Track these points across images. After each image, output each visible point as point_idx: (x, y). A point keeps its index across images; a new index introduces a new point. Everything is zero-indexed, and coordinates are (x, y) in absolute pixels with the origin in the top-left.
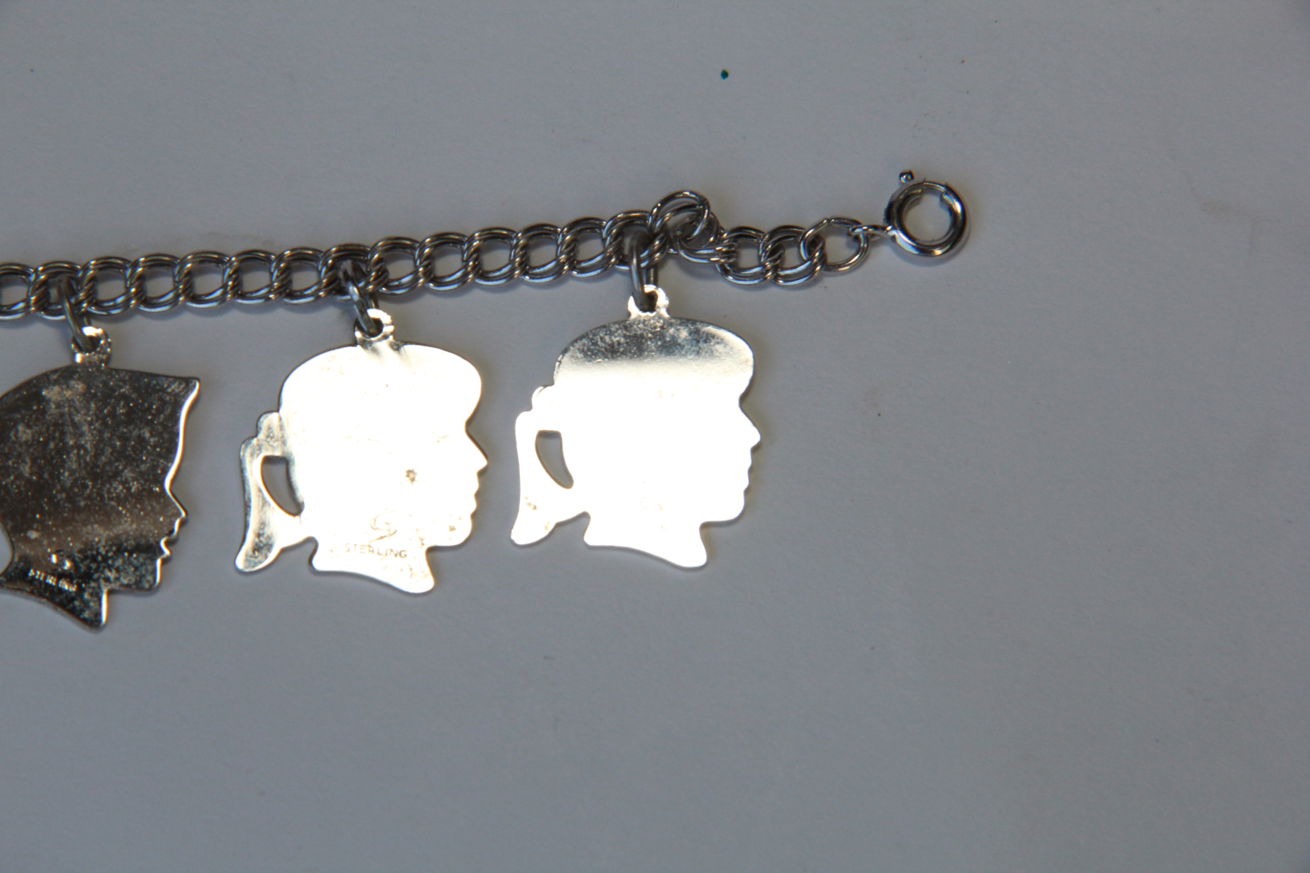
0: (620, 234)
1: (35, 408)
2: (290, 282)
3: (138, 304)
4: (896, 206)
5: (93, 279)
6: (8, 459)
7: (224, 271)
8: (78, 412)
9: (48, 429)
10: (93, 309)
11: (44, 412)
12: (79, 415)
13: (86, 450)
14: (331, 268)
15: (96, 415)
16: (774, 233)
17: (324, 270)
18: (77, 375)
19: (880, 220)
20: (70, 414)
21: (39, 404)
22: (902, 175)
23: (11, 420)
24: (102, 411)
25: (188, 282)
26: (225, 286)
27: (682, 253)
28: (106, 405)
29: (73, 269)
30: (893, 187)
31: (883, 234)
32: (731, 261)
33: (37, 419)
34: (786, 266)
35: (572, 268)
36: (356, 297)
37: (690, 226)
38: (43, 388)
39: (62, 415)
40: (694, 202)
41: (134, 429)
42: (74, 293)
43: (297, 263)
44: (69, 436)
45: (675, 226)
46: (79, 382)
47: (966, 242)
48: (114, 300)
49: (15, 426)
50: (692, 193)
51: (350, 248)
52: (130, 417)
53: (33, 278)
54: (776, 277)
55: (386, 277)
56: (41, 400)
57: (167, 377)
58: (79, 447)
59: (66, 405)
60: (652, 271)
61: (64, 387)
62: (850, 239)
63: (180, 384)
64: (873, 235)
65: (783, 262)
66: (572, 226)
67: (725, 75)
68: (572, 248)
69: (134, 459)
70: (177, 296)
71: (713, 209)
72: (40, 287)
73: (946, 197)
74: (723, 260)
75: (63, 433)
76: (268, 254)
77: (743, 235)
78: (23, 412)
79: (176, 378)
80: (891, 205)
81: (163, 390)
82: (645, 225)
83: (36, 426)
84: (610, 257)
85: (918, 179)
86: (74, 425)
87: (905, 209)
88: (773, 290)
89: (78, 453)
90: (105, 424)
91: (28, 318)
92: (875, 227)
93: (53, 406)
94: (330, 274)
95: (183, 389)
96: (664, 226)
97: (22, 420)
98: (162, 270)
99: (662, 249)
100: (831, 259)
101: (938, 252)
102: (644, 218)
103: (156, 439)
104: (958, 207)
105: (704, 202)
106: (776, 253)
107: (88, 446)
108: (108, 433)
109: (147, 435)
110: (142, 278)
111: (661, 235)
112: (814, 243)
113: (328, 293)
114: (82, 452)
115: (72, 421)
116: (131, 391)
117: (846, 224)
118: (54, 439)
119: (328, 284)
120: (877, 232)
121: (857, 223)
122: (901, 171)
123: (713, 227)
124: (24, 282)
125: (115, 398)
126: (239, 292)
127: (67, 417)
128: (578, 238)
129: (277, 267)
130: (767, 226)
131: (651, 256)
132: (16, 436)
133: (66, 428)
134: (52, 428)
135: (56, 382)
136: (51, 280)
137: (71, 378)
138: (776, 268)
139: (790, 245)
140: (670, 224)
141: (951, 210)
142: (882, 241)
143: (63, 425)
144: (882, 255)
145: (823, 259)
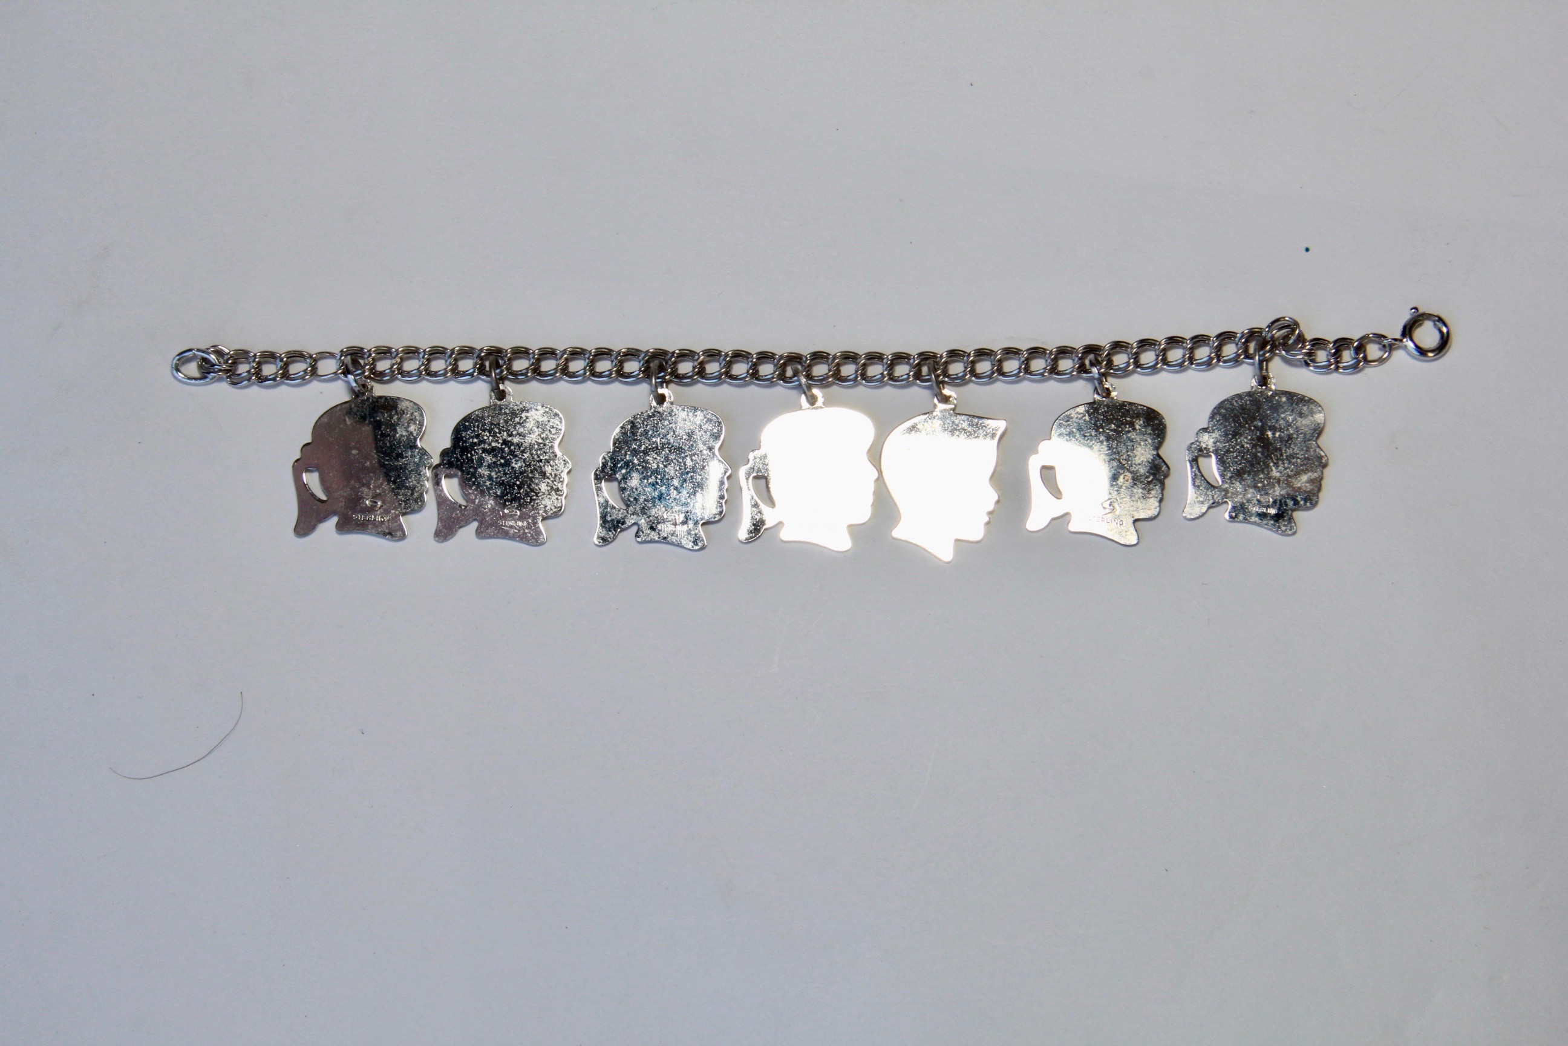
0: (1247, 341)
2: (1057, 366)
3: (971, 377)
4: (1408, 327)
5: (946, 363)
7: (1019, 359)
10: (946, 380)
14: (1080, 359)
16: (1335, 342)
17: (1077, 359)
18: (938, 417)
19: (1398, 336)
22: (1412, 309)
25: (999, 365)
26: (1020, 368)
27: (1283, 352)
29: (935, 357)
30: (1406, 316)
31: (1400, 344)
32: (1311, 358)
34: (1343, 361)
35: (1219, 361)
36: (1097, 376)
37: (1286, 337)
40: (1291, 323)
42: (936, 370)
43: (1061, 355)
45: (1279, 337)
46: (939, 421)
47: (1449, 349)
50: (1290, 318)
51: (1091, 347)
53: (912, 361)
54: (1337, 368)
55: (1112, 364)
56: (917, 430)
57: (988, 419)
59: (931, 434)
60: (1265, 363)
61: (930, 423)
62: (1381, 346)
64: (1394, 344)
65: (1341, 359)
66: (1218, 336)
67: (1307, 250)
68: (1219, 349)
70: (993, 373)
71: (1301, 328)
72: (916, 366)
73: (1437, 323)
74: (1306, 357)
76: (1045, 350)
77: (1318, 343)
80: (1405, 327)
81: (986, 426)
82: (1261, 336)
84: (1240, 355)
85: (1421, 311)
87: (1414, 329)
88: (1335, 375)
91: (908, 384)
92: (1396, 340)
93: (924, 434)
94: (1080, 361)
96: (1273, 337)
98: (985, 357)
99: (1271, 351)
100: (1370, 358)
101: (1431, 354)
102: (1261, 333)
104: (1445, 330)
105: (1296, 324)
106: (1337, 355)
110: (973, 362)
111: (1271, 343)
112: (1360, 348)
113: (1079, 372)
116: (968, 427)
117: (1380, 337)
119: (1079, 367)
120: (1396, 343)
121: (1385, 337)
122: (1412, 307)
123: (1301, 339)
124: (908, 363)
125: (960, 430)
126: (1028, 371)
128: (1222, 343)
129: (1050, 357)
130: (1332, 338)
131: (1264, 354)
135: (926, 421)
136: (922, 363)
137: (934, 419)
138: (1337, 362)
139: (1345, 349)
140: (1276, 336)
141: (1441, 332)
142: (1399, 348)
144: (1399, 355)
145: (1365, 358)
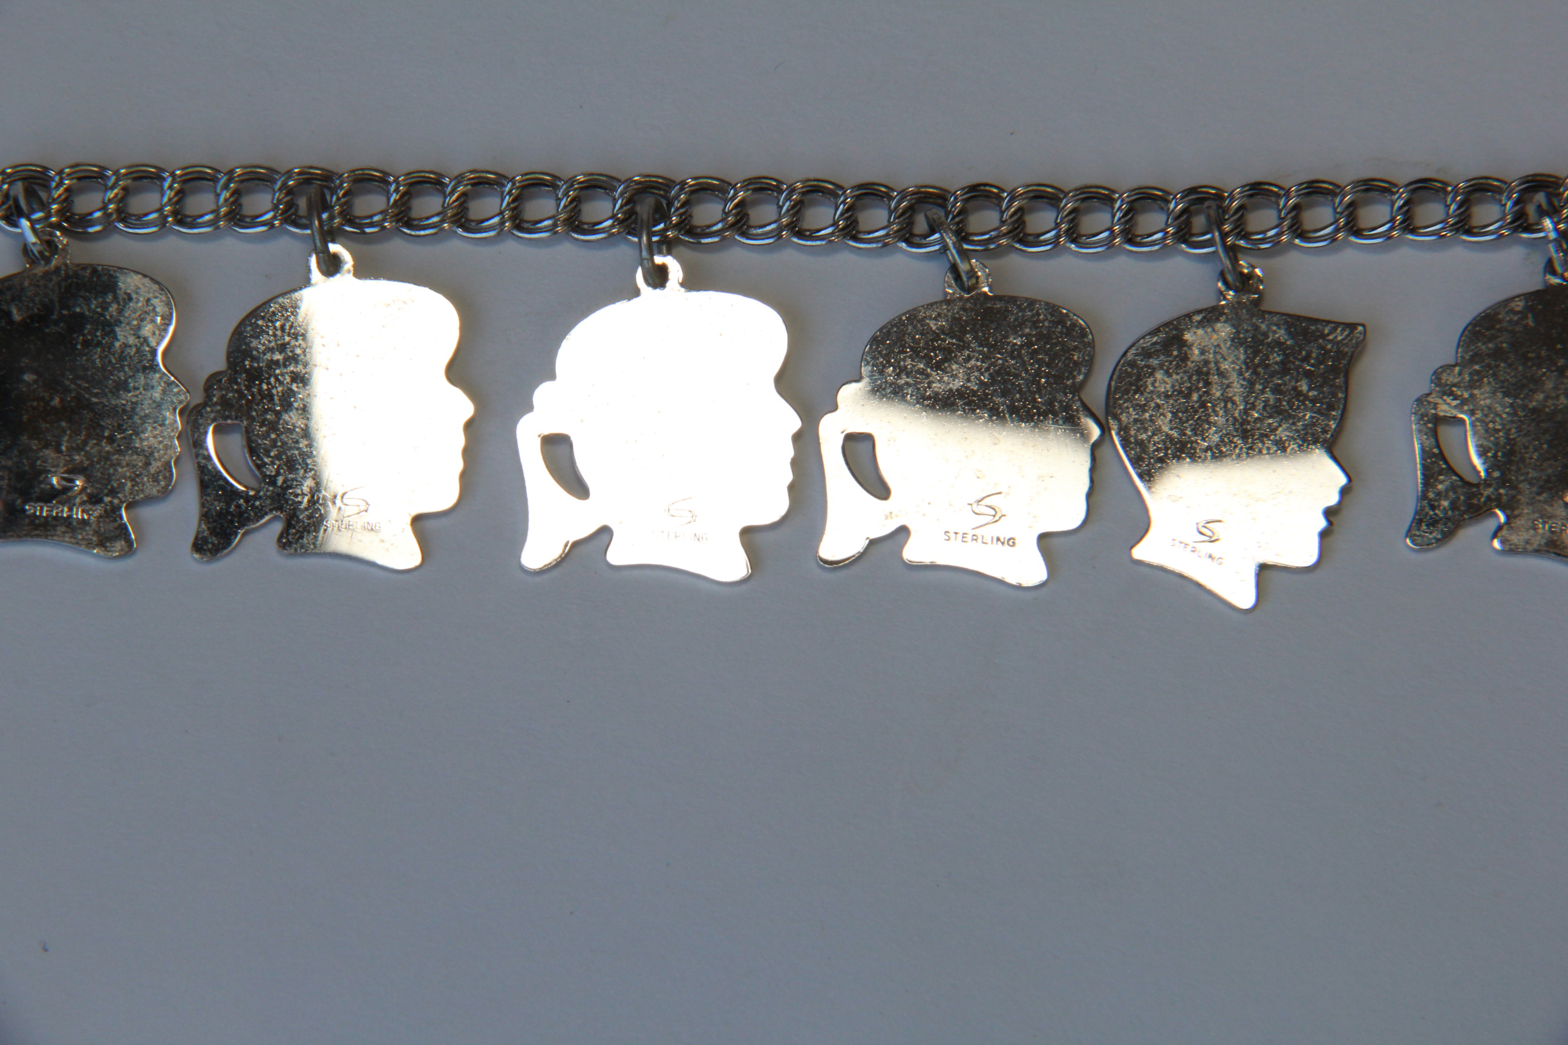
1: (1175, 353)
2: (1469, 216)
3: (1292, 237)
5: (1242, 208)
6: (1144, 411)
7: (1393, 204)
8: (1225, 359)
9: (1190, 378)
10: (1242, 243)
11: (1184, 358)
12: (1226, 363)
13: (1234, 403)
14: (1518, 201)
15: (1246, 363)
17: (1509, 204)
18: (1224, 317)
20: (1217, 363)
21: (1180, 349)
23: (1148, 366)
24: (1252, 361)
25: (1351, 213)
26: (1392, 220)
28: (1256, 353)
29: (1219, 197)
33: (1178, 366)
38: (1184, 330)
39: (1206, 362)
41: (1290, 381)
42: (1221, 224)
43: (1479, 195)
44: (1215, 386)
46: (1226, 325)
48: (1264, 232)
49: (1152, 374)
51: (1539, 178)
52: (1284, 369)
53: (1170, 204)
56: (1182, 343)
57: (1328, 322)
58: (1227, 400)
59: (1212, 351)
61: (1209, 330)
63: (1343, 330)
69: (1290, 416)
70: (1337, 230)
72: (1181, 215)
75: (1207, 384)
76: (1446, 183)
78: (1162, 357)
79: (1338, 324)
81: (1323, 336)
83: (1177, 374)
86: (1221, 374)
89: (1225, 406)
90: (1255, 372)
91: (1165, 251)
93: (1197, 352)
94: (1516, 207)
95: (1348, 335)
97: (1161, 366)
98: (1321, 198)
103: (1316, 393)
107: (1237, 399)
108: (1260, 384)
109: (1305, 388)
110: (1296, 208)
113: (1514, 230)
114: (1229, 405)
115: (1218, 369)
116: (1286, 337)
118: (1198, 389)
119: (1513, 220)
124: (1163, 209)
125: (1269, 344)
126: (1409, 226)
127: (1213, 365)
129: (1455, 198)
132: (1153, 384)
133: (1211, 377)
134: (1195, 377)
135: (1201, 324)
136: (1192, 208)
137: (1218, 320)
143: (1208, 373)
